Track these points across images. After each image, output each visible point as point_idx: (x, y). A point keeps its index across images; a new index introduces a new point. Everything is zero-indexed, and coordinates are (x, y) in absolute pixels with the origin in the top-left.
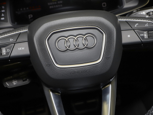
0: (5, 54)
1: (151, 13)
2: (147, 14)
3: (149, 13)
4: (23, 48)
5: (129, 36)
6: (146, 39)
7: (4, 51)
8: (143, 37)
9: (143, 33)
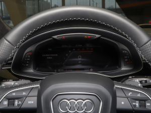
0: (16, 105)
2: (140, 81)
3: (142, 81)
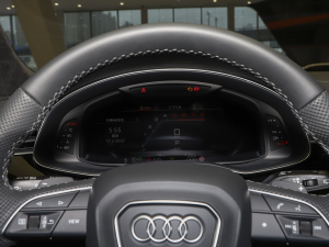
1: (311, 182)
4: (77, 221)
5: (264, 225)
6: (295, 235)
7: (44, 222)
8: (290, 231)
9: (291, 224)
